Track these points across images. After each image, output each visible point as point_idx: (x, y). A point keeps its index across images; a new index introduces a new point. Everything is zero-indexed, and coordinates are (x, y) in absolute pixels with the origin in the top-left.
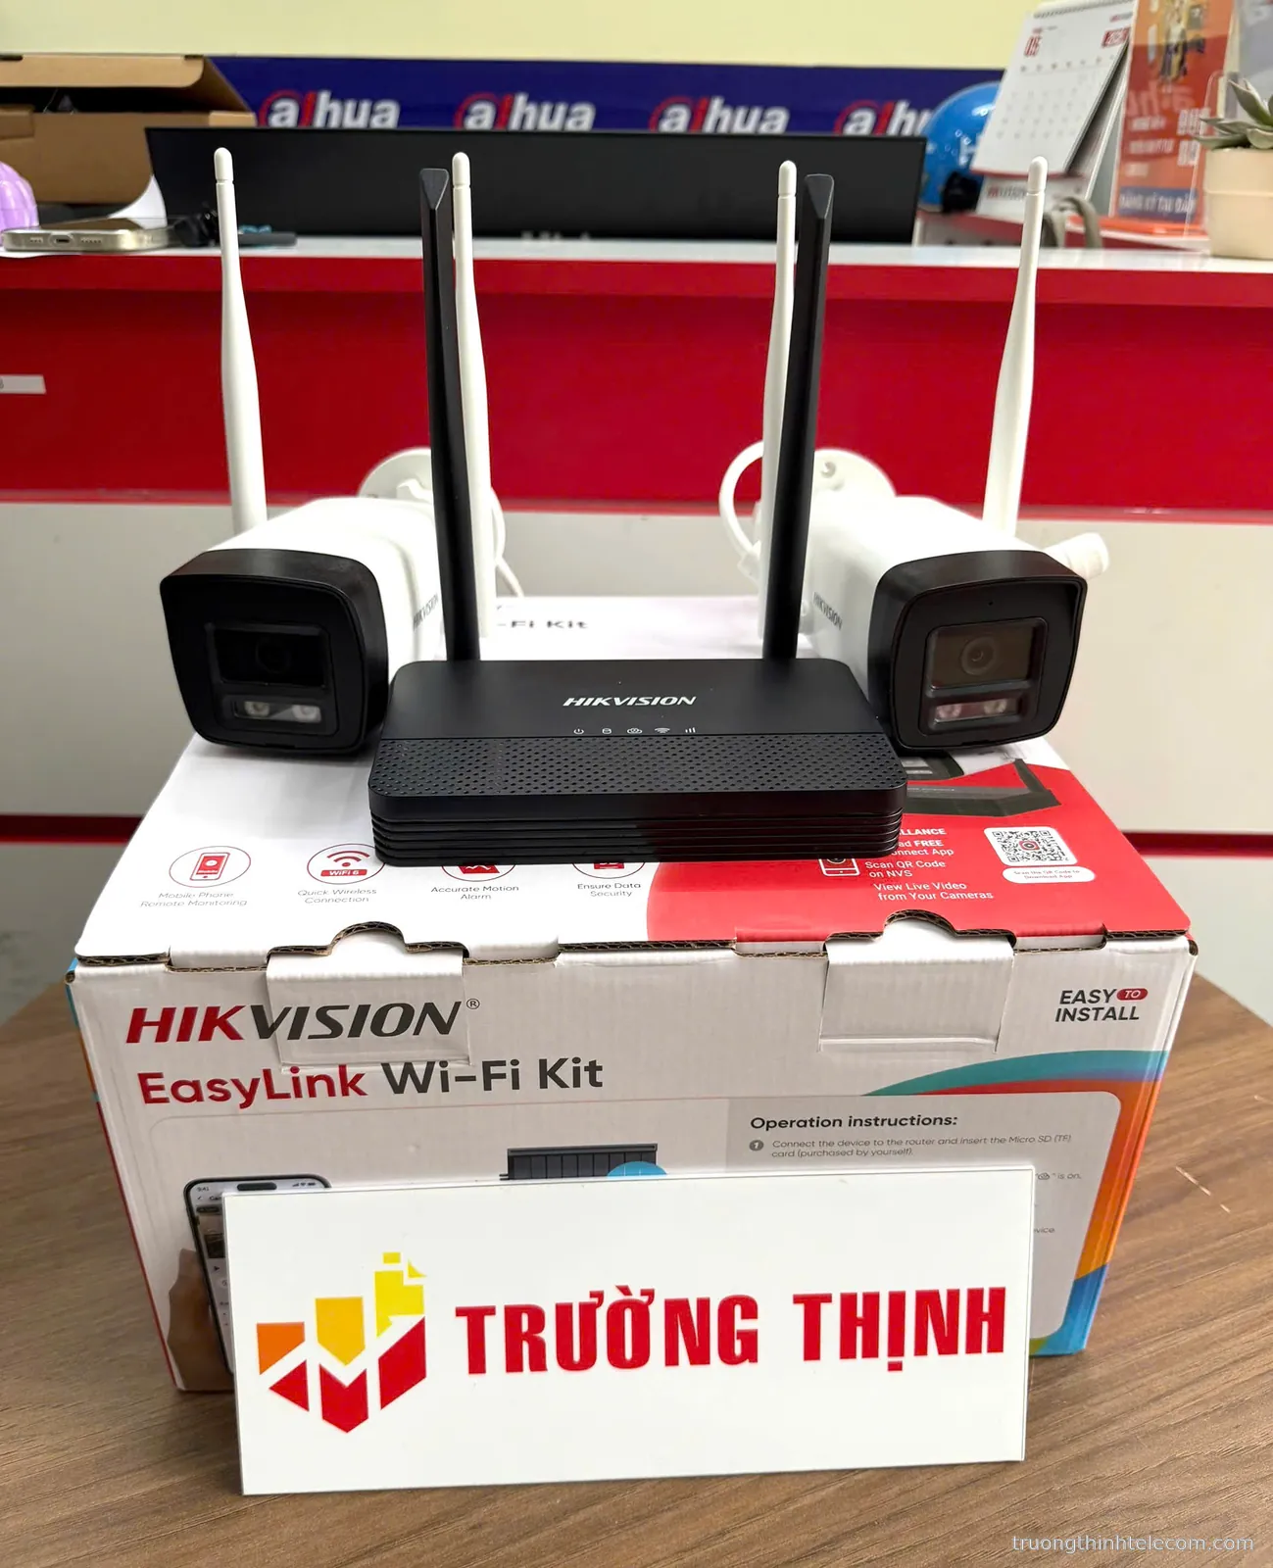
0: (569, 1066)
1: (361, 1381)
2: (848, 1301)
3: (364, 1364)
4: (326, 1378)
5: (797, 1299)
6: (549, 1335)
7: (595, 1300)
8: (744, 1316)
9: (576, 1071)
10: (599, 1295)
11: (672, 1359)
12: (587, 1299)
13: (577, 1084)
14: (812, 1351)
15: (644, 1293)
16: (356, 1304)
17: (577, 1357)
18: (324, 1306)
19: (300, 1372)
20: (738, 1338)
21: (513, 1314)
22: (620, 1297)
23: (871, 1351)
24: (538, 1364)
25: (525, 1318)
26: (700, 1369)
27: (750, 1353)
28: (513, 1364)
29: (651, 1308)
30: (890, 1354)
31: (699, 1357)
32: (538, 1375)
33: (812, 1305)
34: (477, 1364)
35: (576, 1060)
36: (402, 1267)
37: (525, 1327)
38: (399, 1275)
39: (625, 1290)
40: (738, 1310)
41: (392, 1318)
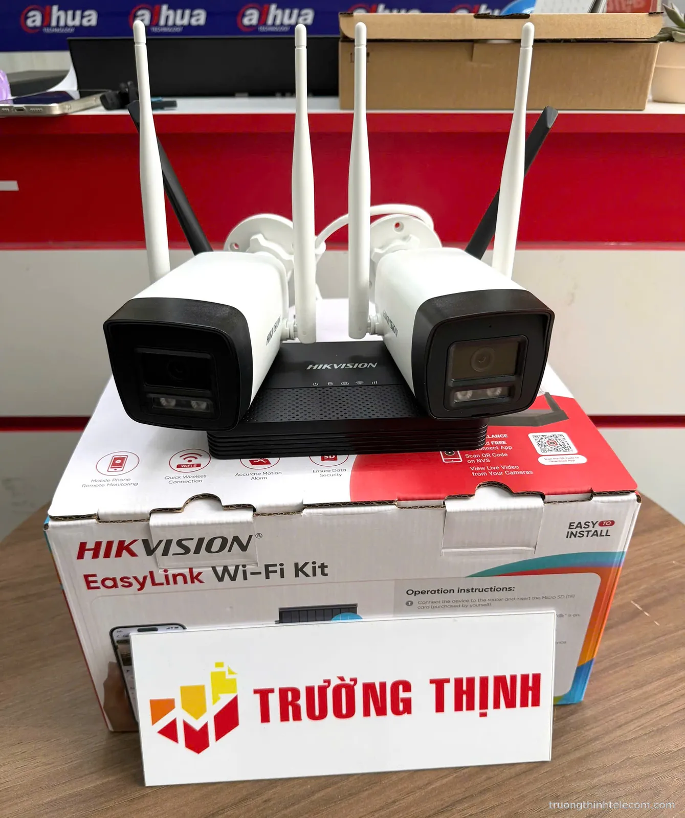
0: (310, 566)
1: (205, 728)
2: (458, 682)
3: (207, 719)
4: (187, 727)
5: (432, 682)
6: (302, 702)
7: (326, 684)
8: (404, 691)
9: (314, 568)
10: (328, 682)
11: (367, 713)
12: (322, 684)
13: (314, 574)
14: (440, 707)
15: (351, 680)
16: (200, 690)
17: (317, 713)
18: (185, 690)
19: (173, 724)
20: (401, 702)
21: (283, 692)
22: (339, 682)
23: (471, 707)
24: (297, 717)
25: (290, 694)
26: (382, 718)
27: (408, 709)
28: (284, 717)
29: (356, 687)
30: (481, 708)
31: (381, 711)
32: (297, 723)
33: (439, 684)
34: (265, 717)
35: (314, 563)
36: (225, 669)
37: (290, 698)
38: (224, 673)
39: (342, 679)
40: (401, 687)
41: (220, 695)
